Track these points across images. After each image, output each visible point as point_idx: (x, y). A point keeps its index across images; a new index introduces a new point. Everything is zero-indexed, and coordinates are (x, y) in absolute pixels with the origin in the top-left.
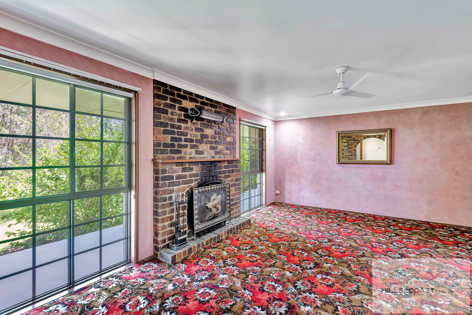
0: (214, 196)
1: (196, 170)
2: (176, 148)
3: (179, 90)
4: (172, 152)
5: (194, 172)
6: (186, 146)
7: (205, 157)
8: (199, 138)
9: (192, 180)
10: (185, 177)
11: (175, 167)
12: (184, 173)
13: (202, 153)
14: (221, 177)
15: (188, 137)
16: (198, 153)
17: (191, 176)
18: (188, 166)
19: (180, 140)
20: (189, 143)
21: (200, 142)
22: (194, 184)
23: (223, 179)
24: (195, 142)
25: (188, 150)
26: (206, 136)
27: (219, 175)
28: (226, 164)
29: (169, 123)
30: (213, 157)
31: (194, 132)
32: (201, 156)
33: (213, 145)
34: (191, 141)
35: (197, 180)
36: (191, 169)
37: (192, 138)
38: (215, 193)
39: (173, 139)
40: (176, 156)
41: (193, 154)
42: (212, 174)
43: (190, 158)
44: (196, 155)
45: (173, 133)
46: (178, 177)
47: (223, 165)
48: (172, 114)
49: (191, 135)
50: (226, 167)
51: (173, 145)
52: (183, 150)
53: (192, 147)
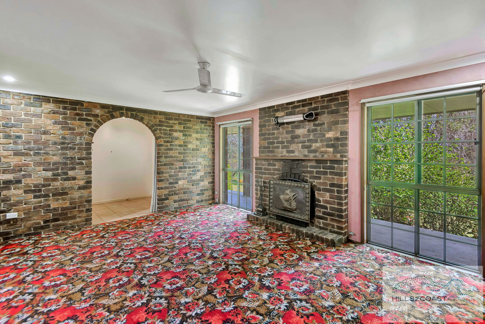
0: (288, 192)
1: (278, 165)
2: (271, 149)
3: (273, 107)
4: (268, 152)
5: (276, 167)
6: (278, 147)
7: (295, 156)
8: (290, 139)
9: (275, 173)
10: (270, 170)
11: (263, 162)
12: (269, 167)
13: (293, 152)
14: (307, 177)
15: (280, 140)
16: (288, 152)
17: (274, 170)
18: (272, 162)
19: (273, 143)
20: (280, 145)
21: (291, 142)
22: (276, 176)
23: (309, 179)
24: (286, 143)
25: (280, 150)
26: (298, 137)
27: (304, 174)
28: (314, 164)
29: (267, 132)
30: (305, 156)
31: (285, 135)
32: (291, 155)
33: (305, 144)
34: (282, 142)
35: (278, 174)
36: (275, 165)
37: (283, 140)
38: (289, 189)
39: (269, 143)
40: (271, 155)
41: (285, 153)
42: (294, 171)
43: (281, 156)
44: (287, 154)
45: (269, 139)
46: (265, 169)
47: (309, 164)
48: (268, 126)
49: (282, 138)
50: (311, 167)
51: (269, 147)
52: (276, 150)
53: (283, 148)
